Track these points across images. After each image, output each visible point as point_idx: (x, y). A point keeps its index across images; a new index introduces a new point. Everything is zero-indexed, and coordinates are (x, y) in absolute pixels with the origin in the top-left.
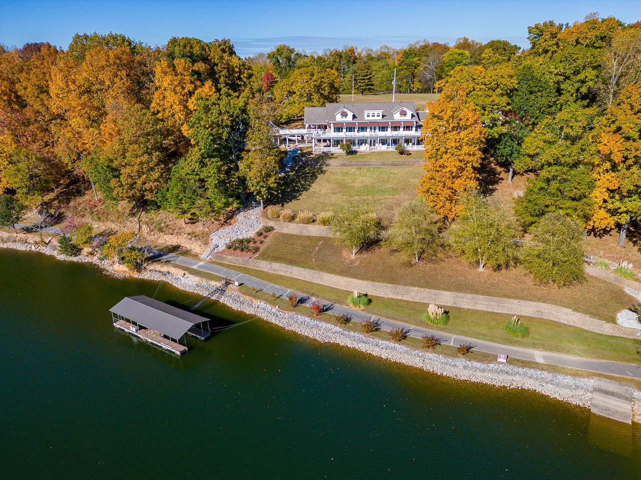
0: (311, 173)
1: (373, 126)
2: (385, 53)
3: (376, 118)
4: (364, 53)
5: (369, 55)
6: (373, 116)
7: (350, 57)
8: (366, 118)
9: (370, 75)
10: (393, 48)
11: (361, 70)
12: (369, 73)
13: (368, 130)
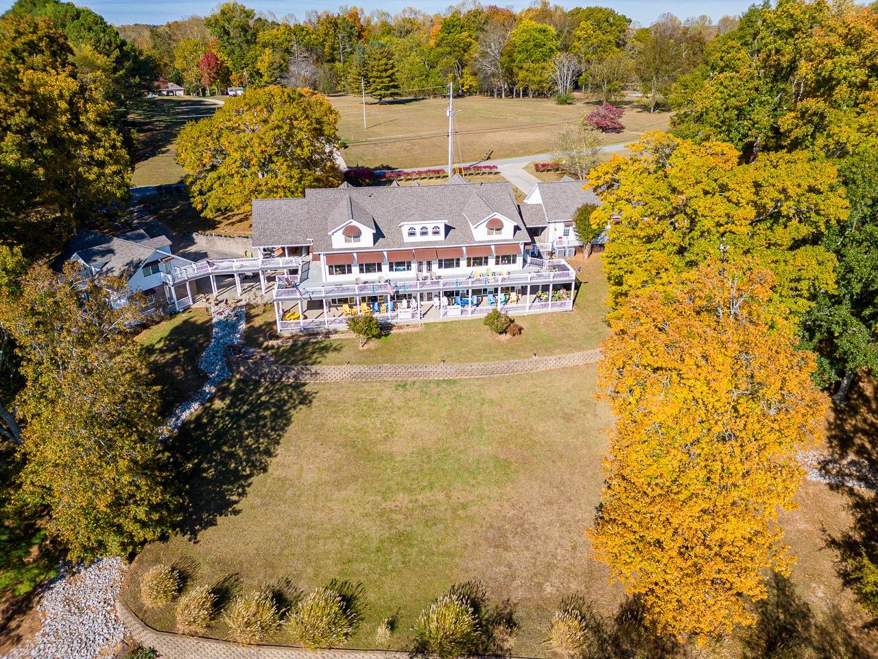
0: (274, 405)
1: (425, 256)
2: (410, 21)
3: (430, 237)
4: (376, 19)
5: (385, 24)
6: (424, 234)
7: (351, 28)
8: (407, 239)
9: (392, 68)
10: (423, 11)
11: (375, 59)
12: (389, 67)
13: (414, 266)
